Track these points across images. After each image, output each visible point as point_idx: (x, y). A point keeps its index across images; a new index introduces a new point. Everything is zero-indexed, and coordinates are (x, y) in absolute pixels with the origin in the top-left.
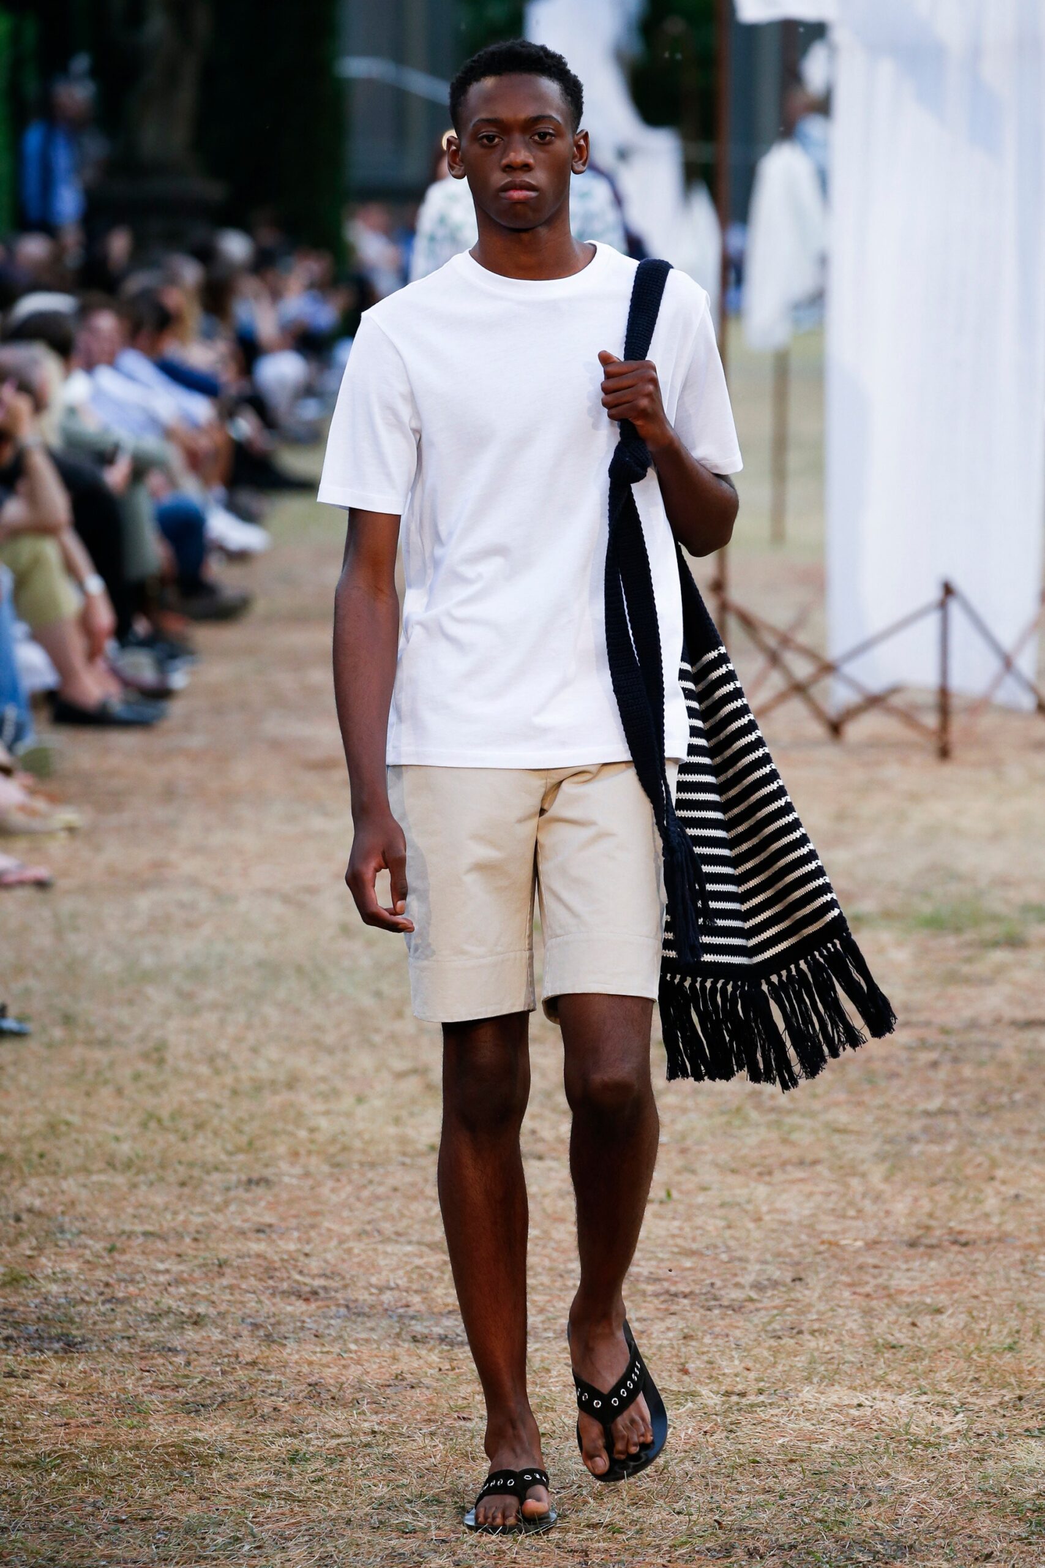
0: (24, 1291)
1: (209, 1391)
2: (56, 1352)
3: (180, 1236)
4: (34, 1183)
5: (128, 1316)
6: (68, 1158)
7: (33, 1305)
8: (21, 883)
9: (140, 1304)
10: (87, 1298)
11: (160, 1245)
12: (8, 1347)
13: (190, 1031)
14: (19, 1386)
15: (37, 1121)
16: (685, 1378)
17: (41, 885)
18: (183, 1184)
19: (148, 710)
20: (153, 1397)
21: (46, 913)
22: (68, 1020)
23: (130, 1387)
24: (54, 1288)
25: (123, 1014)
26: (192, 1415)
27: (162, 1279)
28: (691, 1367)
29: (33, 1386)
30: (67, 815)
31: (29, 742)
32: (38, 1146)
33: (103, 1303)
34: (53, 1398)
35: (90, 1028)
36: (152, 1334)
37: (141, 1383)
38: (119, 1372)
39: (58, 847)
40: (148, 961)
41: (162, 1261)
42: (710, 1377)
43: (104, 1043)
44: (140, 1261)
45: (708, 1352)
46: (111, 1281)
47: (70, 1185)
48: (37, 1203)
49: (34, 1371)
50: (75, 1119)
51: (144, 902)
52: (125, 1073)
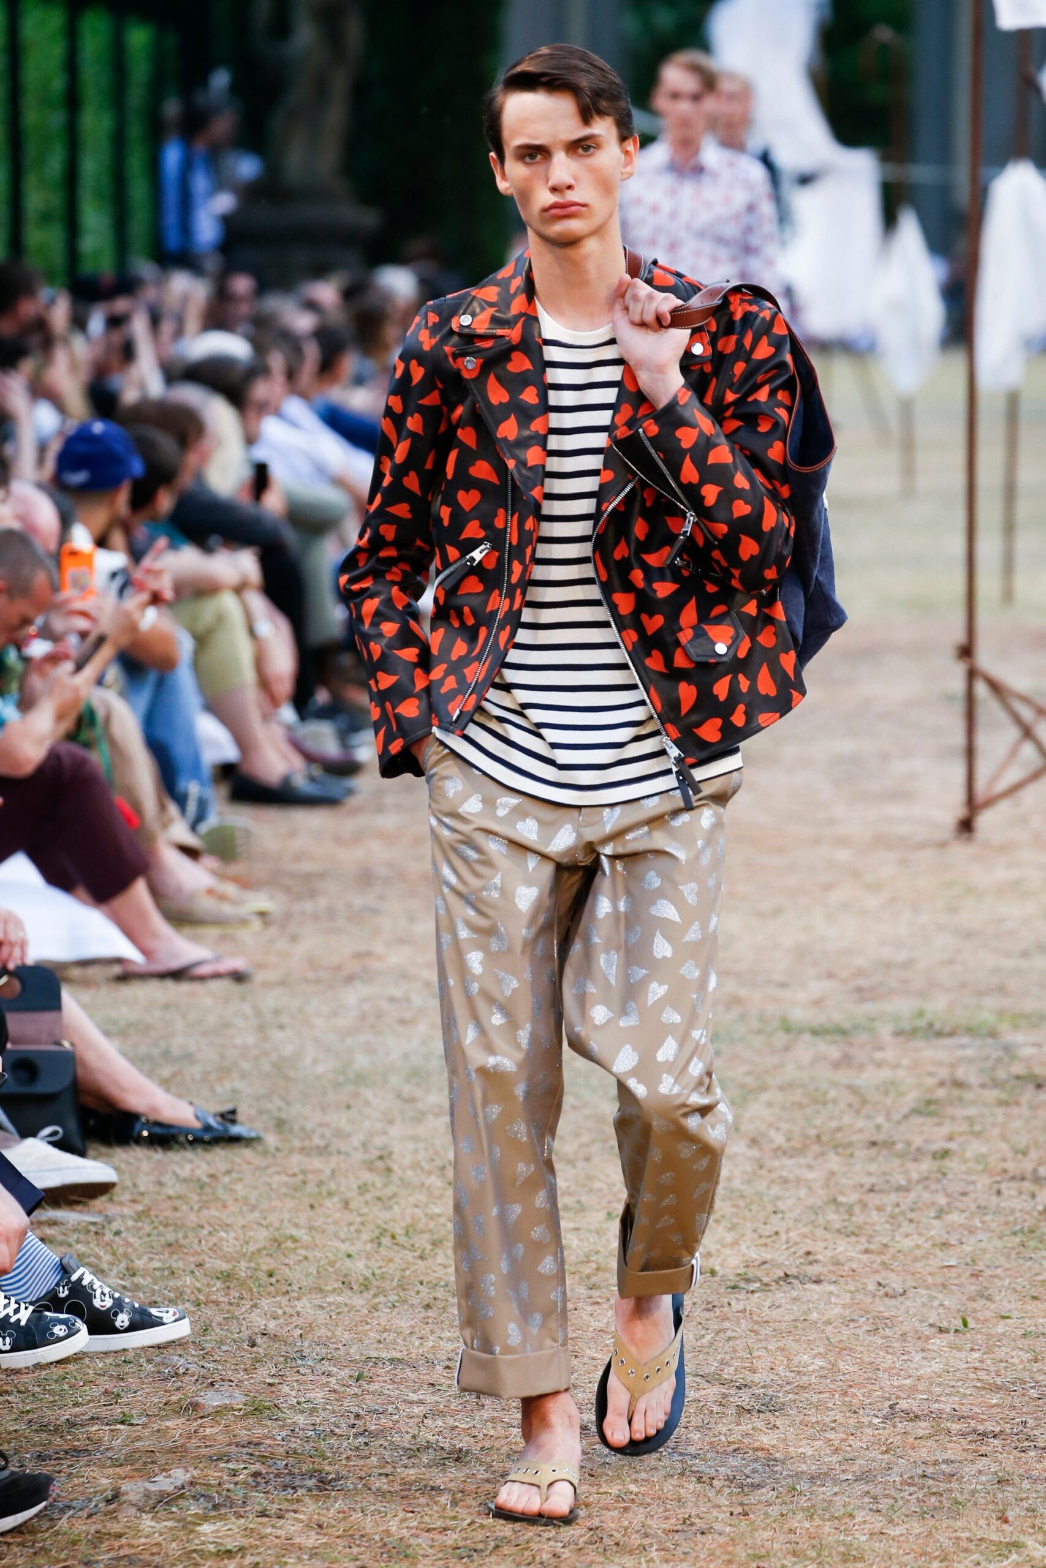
0: (269, 1423)
1: (480, 1535)
2: (310, 1490)
3: (431, 1363)
4: (265, 1303)
5: (384, 1452)
6: (299, 1275)
7: (279, 1438)
8: (217, 976)
9: (396, 1438)
10: (337, 1431)
11: (409, 1373)
12: (258, 1484)
13: (415, 1139)
14: (273, 1526)
15: (262, 1236)
16: (1005, 1526)
17: (238, 977)
18: (428, 1307)
19: (335, 786)
20: (420, 1540)
21: (247, 1008)
22: (280, 1125)
23: (393, 1529)
24: (301, 1419)
25: (339, 1119)
26: (464, 1560)
27: (417, 1410)
28: (1010, 1515)
29: (289, 1527)
30: (260, 901)
31: (212, 821)
32: (267, 1264)
33: (356, 1436)
34: (311, 1540)
35: (307, 1135)
36: (412, 1471)
37: (404, 1525)
38: (380, 1512)
39: (250, 935)
40: (362, 1061)
41: (414, 1392)
42: (1033, 1527)
43: (323, 1151)
44: (390, 1389)
45: (1027, 1498)
46: (362, 1413)
47: (304, 1305)
48: (272, 1325)
49: (288, 1511)
50: (300, 1233)
51: (351, 997)
52: (348, 1185)
